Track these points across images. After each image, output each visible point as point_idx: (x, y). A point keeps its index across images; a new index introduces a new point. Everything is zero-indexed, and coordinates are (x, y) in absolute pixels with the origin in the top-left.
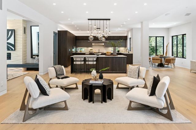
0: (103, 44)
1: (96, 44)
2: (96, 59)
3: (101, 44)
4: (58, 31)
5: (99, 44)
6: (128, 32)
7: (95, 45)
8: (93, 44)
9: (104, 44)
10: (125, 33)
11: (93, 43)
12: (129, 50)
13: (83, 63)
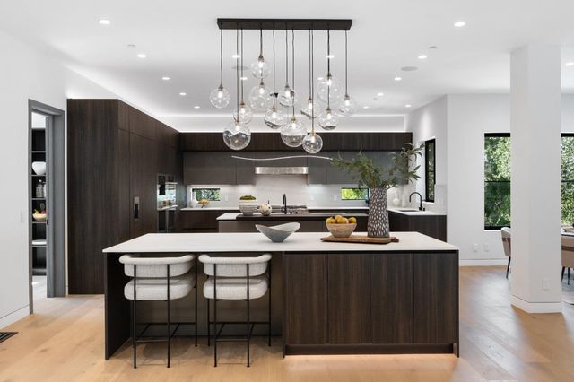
0: (305, 170)
1: (274, 170)
2: (269, 263)
3: (294, 170)
4: (70, 102)
5: (287, 170)
6: (415, 114)
7: (268, 175)
8: (259, 170)
9: (309, 170)
10: (399, 121)
11: (261, 164)
12: (424, 198)
13: (179, 290)
